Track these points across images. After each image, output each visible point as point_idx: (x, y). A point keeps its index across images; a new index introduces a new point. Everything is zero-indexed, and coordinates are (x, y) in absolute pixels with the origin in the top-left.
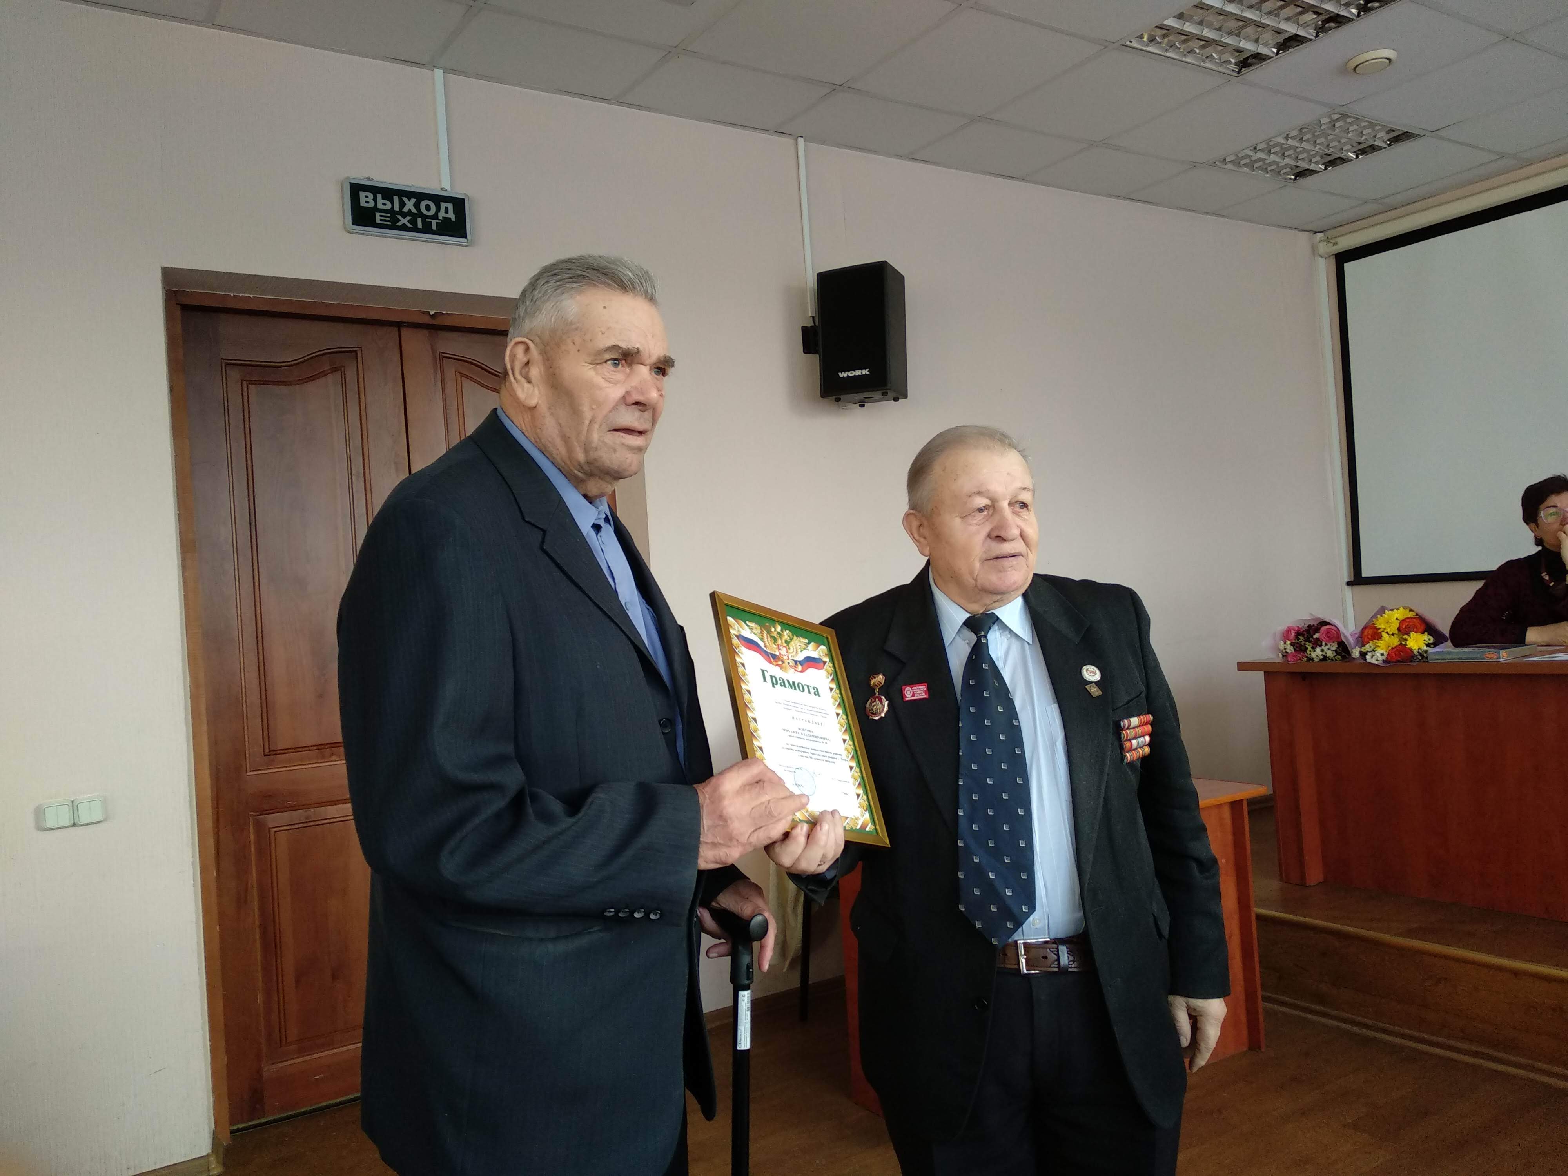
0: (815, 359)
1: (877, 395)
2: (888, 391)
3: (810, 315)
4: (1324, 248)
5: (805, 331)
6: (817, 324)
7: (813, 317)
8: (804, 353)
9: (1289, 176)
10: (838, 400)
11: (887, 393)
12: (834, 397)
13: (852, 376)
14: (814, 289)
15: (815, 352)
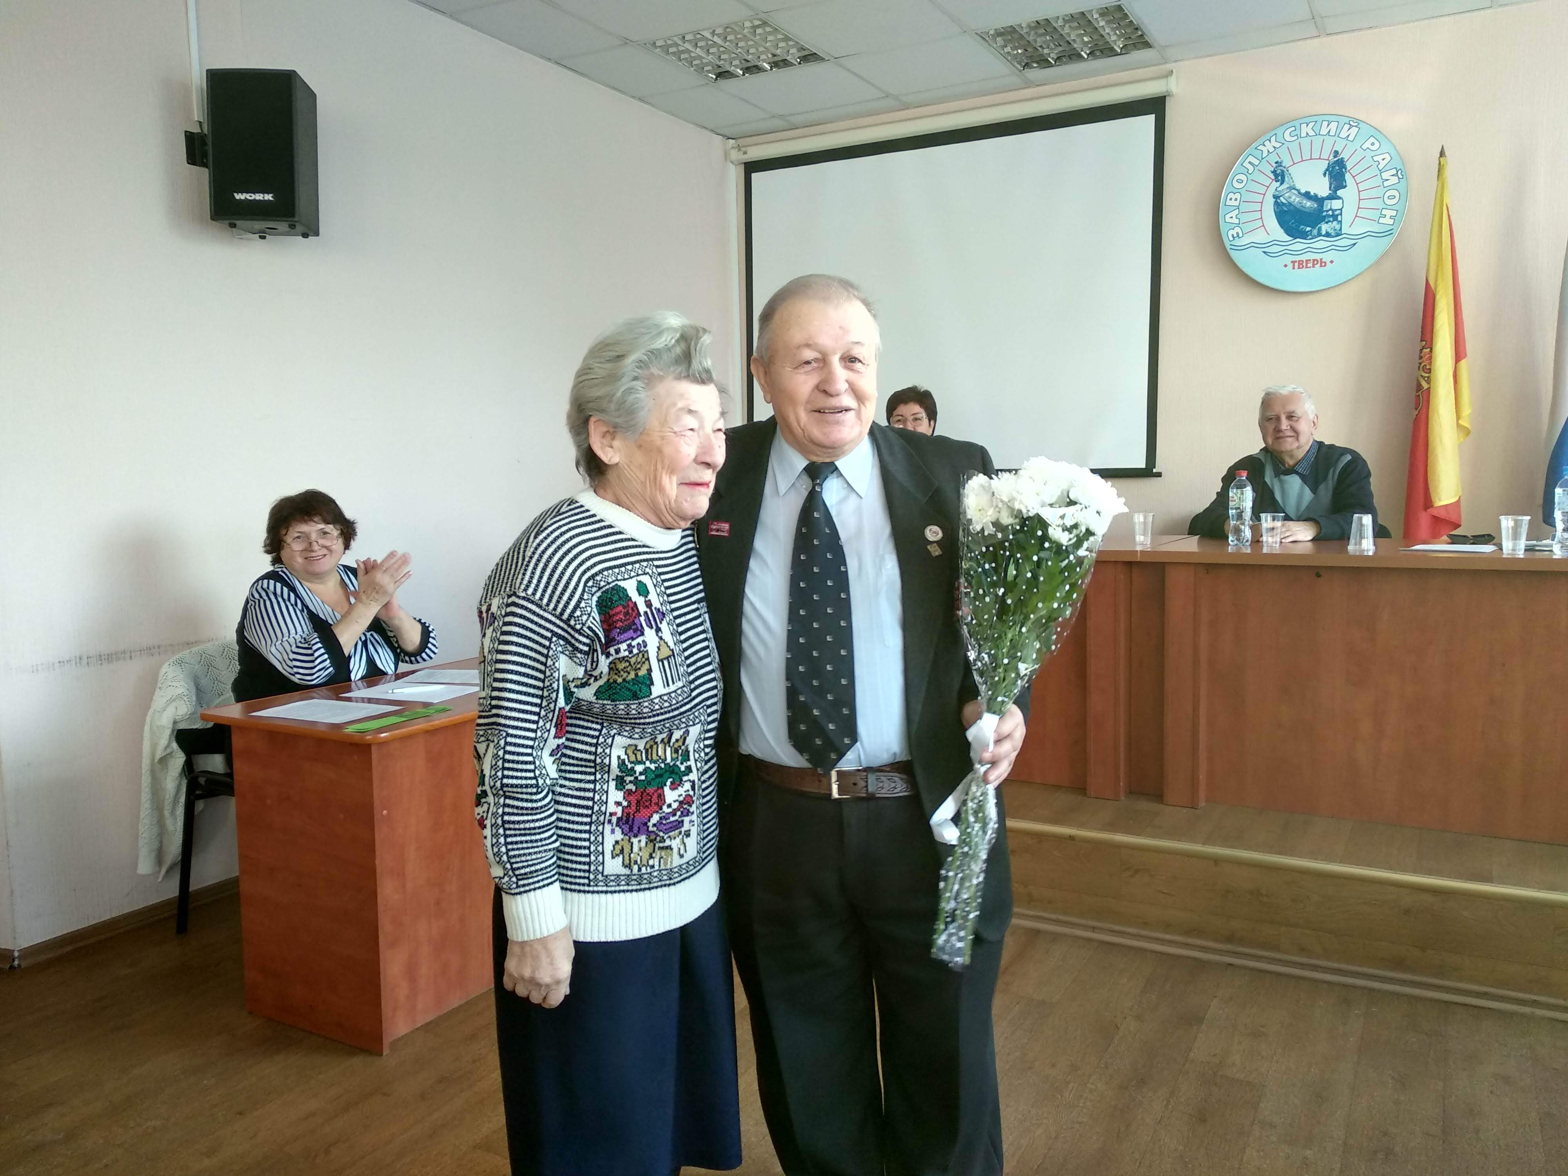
0: (204, 174)
1: (282, 226)
2: (297, 224)
3: (196, 119)
4: (735, 155)
5: (190, 138)
6: (206, 131)
7: (200, 122)
8: (188, 163)
9: (710, 75)
10: (233, 226)
11: (295, 226)
12: (228, 222)
13: (250, 200)
14: (202, 90)
15: (204, 165)
